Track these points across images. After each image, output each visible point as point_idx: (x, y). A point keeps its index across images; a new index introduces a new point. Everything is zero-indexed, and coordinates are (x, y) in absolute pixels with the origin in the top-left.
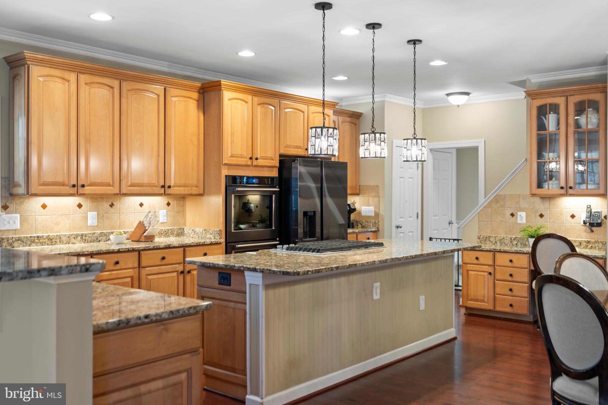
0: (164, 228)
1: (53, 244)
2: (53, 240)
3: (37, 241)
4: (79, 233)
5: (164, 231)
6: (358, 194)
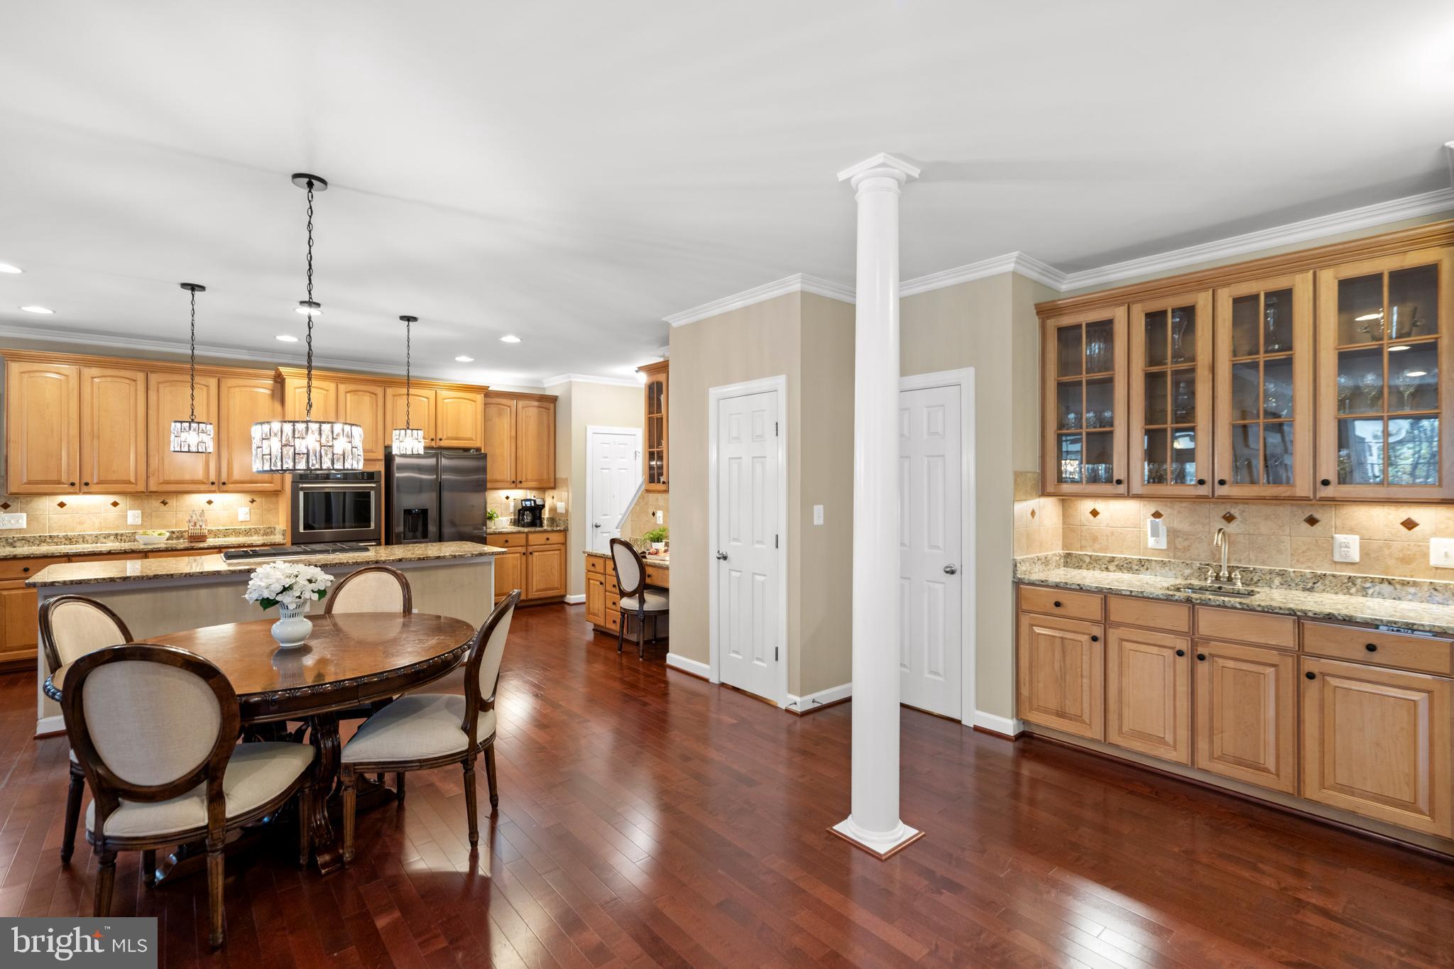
0: (243, 527)
3: (50, 540)
4: (113, 532)
5: (244, 531)
6: (554, 488)
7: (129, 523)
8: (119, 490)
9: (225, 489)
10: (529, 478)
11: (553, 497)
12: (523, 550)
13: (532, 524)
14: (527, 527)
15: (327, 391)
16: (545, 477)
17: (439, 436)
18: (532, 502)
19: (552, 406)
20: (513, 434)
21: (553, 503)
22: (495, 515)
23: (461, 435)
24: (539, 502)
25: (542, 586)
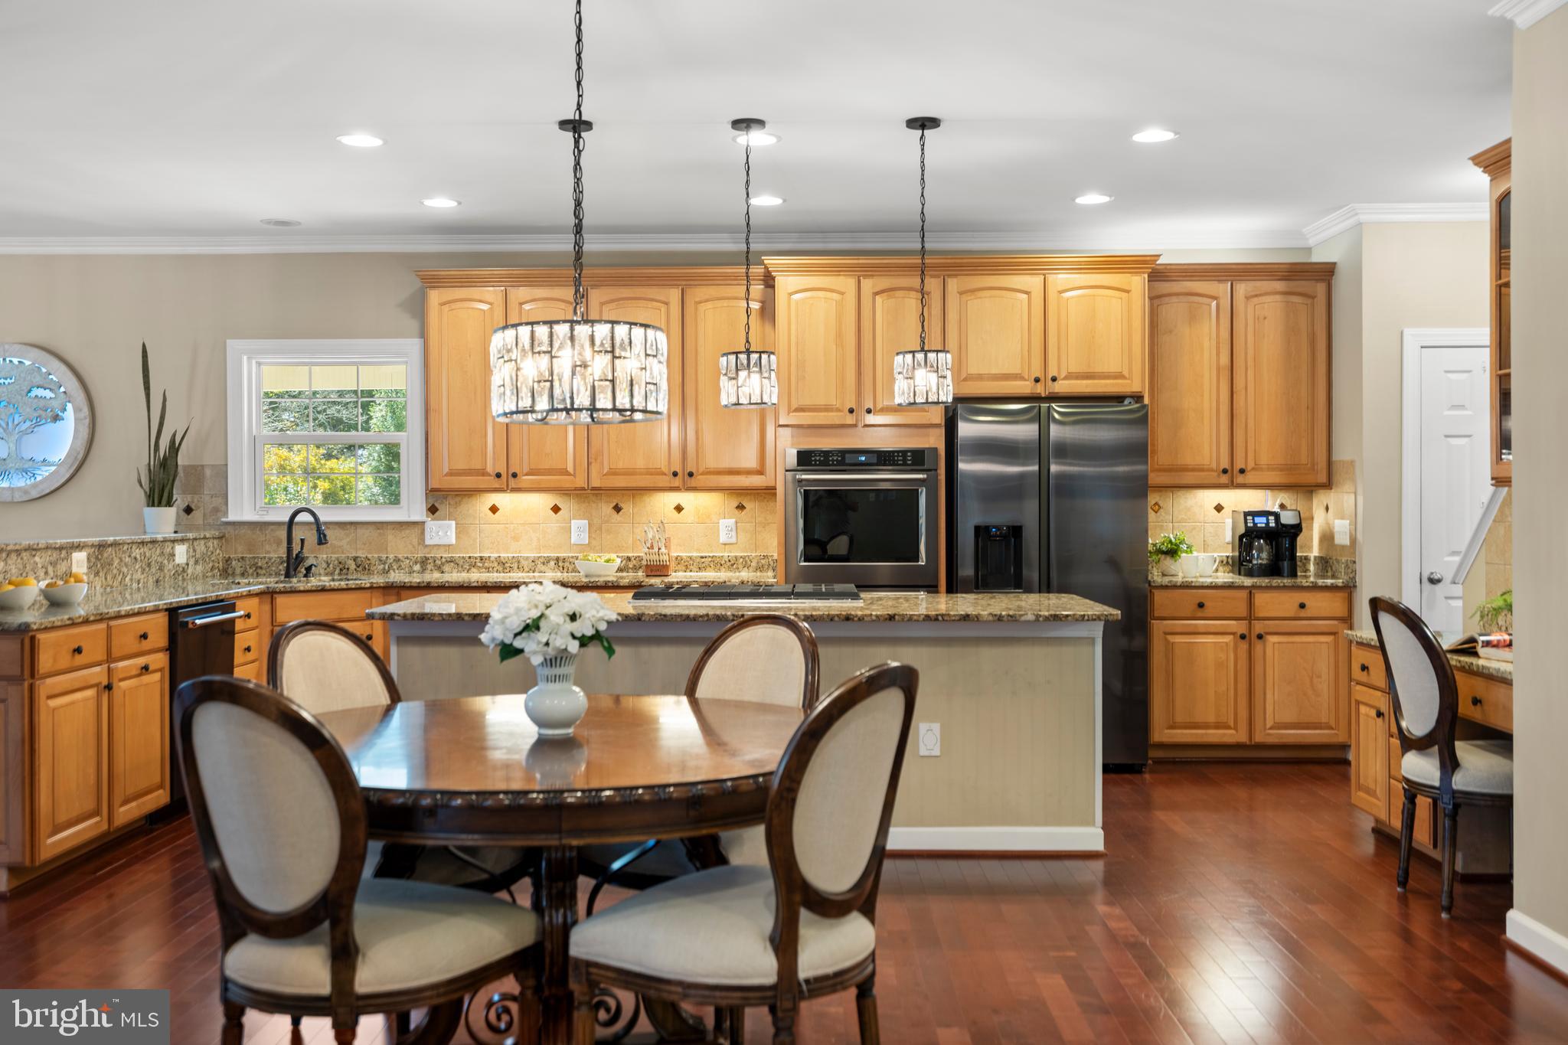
0: (726, 554)
1: (506, 571)
2: (507, 565)
3: (481, 565)
4: (552, 555)
5: (727, 560)
6: (1328, 485)
7: (572, 542)
8: (552, 485)
9: (693, 485)
10: (1264, 460)
11: (1327, 509)
12: (1240, 627)
13: (1273, 569)
14: (1259, 576)
15: (842, 293)
16: (1304, 460)
17: (1052, 372)
18: (1272, 518)
19: (1320, 288)
20: (1225, 359)
21: (1328, 524)
22: (1184, 547)
23: (1099, 368)
24: (1287, 518)
25: (1289, 716)
